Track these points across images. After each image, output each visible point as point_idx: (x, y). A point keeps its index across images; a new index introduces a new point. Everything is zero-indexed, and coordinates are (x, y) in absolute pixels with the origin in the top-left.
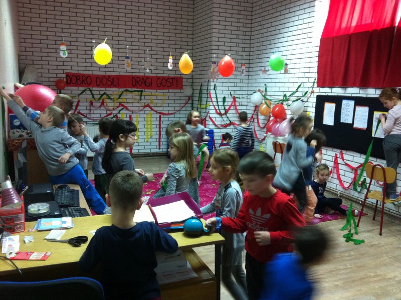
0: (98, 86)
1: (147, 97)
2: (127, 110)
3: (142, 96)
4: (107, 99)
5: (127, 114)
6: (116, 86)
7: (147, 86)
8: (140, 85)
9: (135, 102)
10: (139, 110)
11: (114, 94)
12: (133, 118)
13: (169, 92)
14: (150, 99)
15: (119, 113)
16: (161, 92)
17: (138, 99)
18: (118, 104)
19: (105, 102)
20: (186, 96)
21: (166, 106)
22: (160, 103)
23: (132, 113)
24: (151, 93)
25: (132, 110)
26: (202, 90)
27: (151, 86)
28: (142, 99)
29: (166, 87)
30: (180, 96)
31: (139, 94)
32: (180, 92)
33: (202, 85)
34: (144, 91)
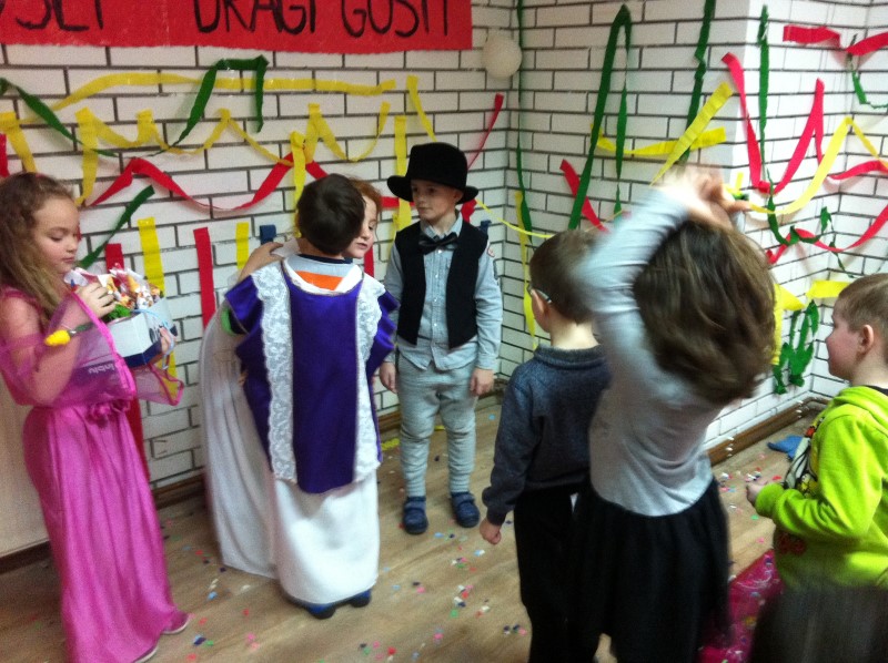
1: (290, 105)
2: (175, 195)
3: (266, 99)
4: (23, 127)
5: (175, 225)
6: (85, 28)
7: (288, 30)
8: (248, 23)
9: (227, 137)
10: (250, 191)
11: (72, 90)
12: (216, 245)
13: (405, 69)
14: (307, 117)
15: (125, 226)
16: (366, 69)
17: (240, 119)
18: (116, 161)
19: (15, 157)
20: (485, 90)
21: (391, 155)
22: (361, 138)
23: (212, 219)
24: (314, 77)
25: (210, 197)
26: (628, 46)
27: (312, 30)
28: (267, 119)
29: (392, 30)
30: (459, 92)
31: (242, 83)
32: (460, 69)
33: (635, 17)
34: (271, 65)
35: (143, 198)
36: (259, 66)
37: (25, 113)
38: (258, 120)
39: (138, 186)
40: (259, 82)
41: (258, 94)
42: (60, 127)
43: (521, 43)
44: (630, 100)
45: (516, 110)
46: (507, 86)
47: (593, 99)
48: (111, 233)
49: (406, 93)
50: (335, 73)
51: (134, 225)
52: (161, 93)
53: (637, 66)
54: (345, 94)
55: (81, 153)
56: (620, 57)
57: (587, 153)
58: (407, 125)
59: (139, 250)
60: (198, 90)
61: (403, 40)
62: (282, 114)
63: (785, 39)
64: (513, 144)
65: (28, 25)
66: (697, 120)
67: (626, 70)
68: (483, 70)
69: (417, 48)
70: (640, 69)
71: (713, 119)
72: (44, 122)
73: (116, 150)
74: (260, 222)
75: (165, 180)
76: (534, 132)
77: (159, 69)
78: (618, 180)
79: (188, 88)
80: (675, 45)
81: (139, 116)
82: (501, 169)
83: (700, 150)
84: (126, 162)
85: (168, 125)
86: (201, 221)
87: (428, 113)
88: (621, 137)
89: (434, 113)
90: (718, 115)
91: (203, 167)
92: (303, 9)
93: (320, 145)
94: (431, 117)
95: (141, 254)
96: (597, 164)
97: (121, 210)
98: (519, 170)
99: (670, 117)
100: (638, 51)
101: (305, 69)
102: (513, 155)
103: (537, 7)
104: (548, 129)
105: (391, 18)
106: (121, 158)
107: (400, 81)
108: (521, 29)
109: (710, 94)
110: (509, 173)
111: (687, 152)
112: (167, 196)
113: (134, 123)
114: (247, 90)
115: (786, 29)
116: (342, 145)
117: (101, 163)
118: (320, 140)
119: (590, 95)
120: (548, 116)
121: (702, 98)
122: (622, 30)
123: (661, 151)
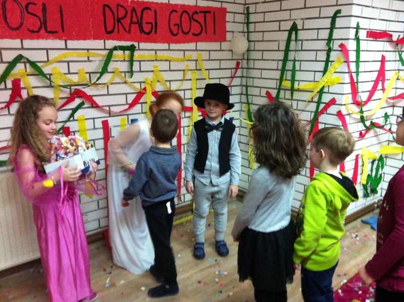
1: (146, 66)
2: (94, 105)
3: (134, 63)
4: (28, 75)
5: (94, 119)
6: (57, 32)
7: (145, 33)
8: (128, 30)
9: (117, 80)
10: (127, 104)
11: (50, 59)
12: (112, 128)
13: (196, 50)
14: (153, 71)
15: (72, 119)
16: (179, 50)
17: (123, 72)
18: (69, 90)
19: (24, 88)
20: (232, 60)
21: (190, 88)
22: (177, 80)
23: (110, 116)
24: (156, 54)
25: (109, 106)
26: (296, 40)
27: (156, 33)
28: (135, 72)
29: (190, 35)
30: (220, 60)
31: (124, 57)
32: (221, 50)
33: (300, 27)
34: (137, 48)
35: (80, 107)
36: (132, 49)
37: (29, 69)
38: (131, 72)
39: (77, 101)
40: (132, 56)
41: (131, 61)
42: (44, 75)
43: (248, 39)
44: (297, 64)
45: (245, 68)
46: (241, 58)
47: (281, 63)
48: (65, 122)
49: (196, 60)
50: (165, 52)
51: (75, 119)
52: (89, 61)
53: (300, 49)
54: (170, 61)
55: (53, 87)
56: (293, 45)
57: (278, 87)
58: (197, 75)
59: (77, 129)
60: (105, 59)
61: (196, 37)
62: (142, 70)
63: (367, 37)
64: (244, 83)
65: (32, 31)
66: (327, 73)
67: (296, 51)
68: (231, 51)
69: (201, 41)
70: (302, 50)
71: (335, 72)
72: (37, 73)
73: (69, 85)
74: (131, 117)
75: (90, 99)
76: (253, 78)
77: (88, 50)
78: (292, 99)
79: (101, 58)
80: (318, 40)
81: (79, 70)
82: (239, 94)
83: (329, 86)
84: (73, 91)
85: (91, 74)
86: (105, 117)
87: (206, 70)
88: (293, 80)
89: (209, 70)
90: (337, 71)
91: (107, 93)
92: (152, 23)
93: (159, 83)
94: (208, 71)
95: (78, 131)
96: (282, 92)
97: (70, 112)
98: (247, 95)
99: (315, 71)
100: (301, 42)
101: (152, 50)
102: (244, 88)
103: (255, 23)
104: (260, 77)
105: (190, 28)
106: (70, 89)
107: (194, 55)
108: (248, 32)
109: (333, 61)
110: (243, 96)
111: (323, 87)
112: (90, 106)
113: (77, 73)
114: (126, 59)
115: (368, 32)
116: (168, 83)
117: (62, 91)
118: (158, 81)
119: (279, 62)
120: (260, 71)
121: (330, 63)
122: (294, 33)
123: (311, 87)
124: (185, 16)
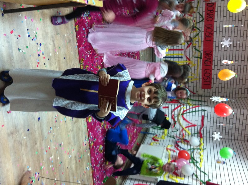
0: (206, 26)
3: (197, 58)
4: (196, 32)
5: (184, 47)
6: (205, 39)
7: (205, 62)
8: (205, 57)
10: (187, 56)
12: (181, 51)
13: (200, 78)
14: (195, 64)
16: (200, 72)
17: (195, 55)
22: (192, 71)
24: (199, 65)
25: (187, 51)
27: (205, 65)
29: (204, 76)
30: (196, 87)
31: (199, 56)
32: (199, 87)
34: (201, 59)
42: (196, 36)
46: (197, 95)
49: (197, 78)
50: (200, 68)
52: (198, 46)
54: (197, 69)
60: (199, 50)
62: (195, 60)
69: (202, 80)
74: (183, 57)
77: (201, 46)
85: (195, 47)
86: (184, 50)
89: (194, 82)
91: (190, 51)
112: (188, 46)
113: (196, 43)
115: (204, 115)
118: (192, 65)
124: (209, 75)
